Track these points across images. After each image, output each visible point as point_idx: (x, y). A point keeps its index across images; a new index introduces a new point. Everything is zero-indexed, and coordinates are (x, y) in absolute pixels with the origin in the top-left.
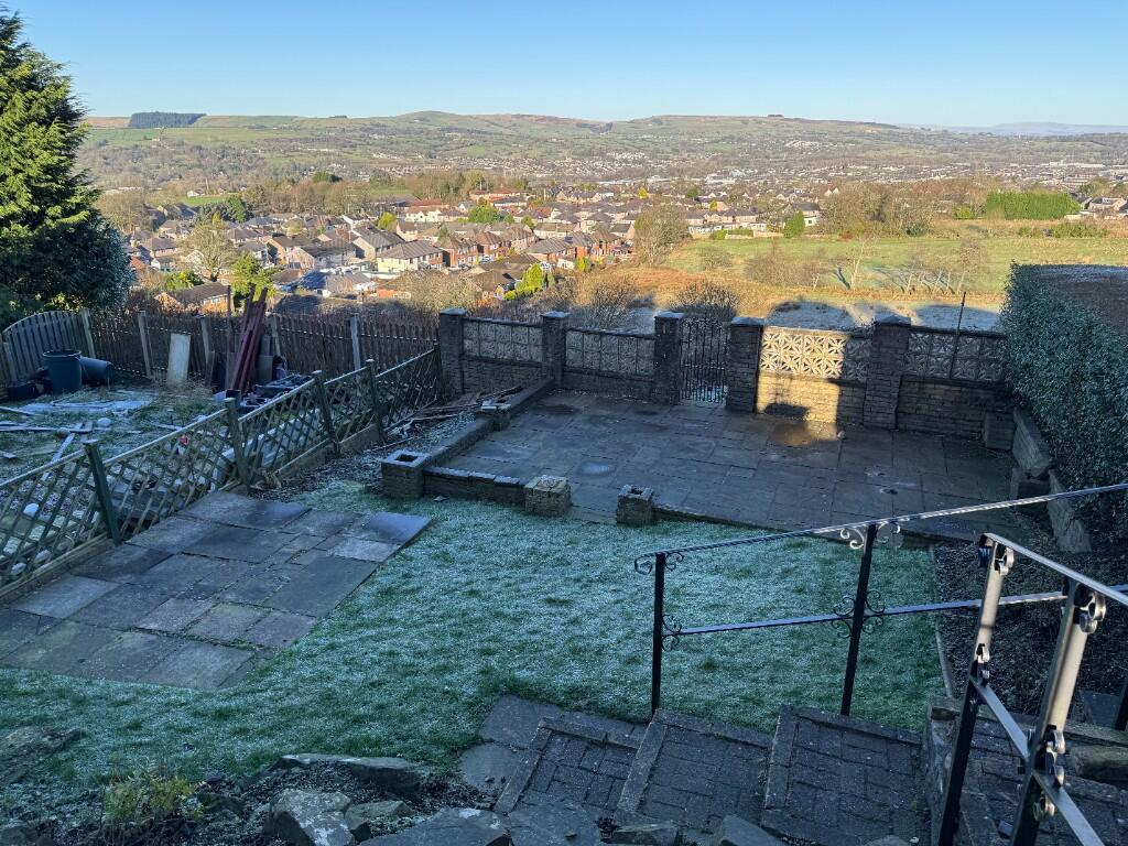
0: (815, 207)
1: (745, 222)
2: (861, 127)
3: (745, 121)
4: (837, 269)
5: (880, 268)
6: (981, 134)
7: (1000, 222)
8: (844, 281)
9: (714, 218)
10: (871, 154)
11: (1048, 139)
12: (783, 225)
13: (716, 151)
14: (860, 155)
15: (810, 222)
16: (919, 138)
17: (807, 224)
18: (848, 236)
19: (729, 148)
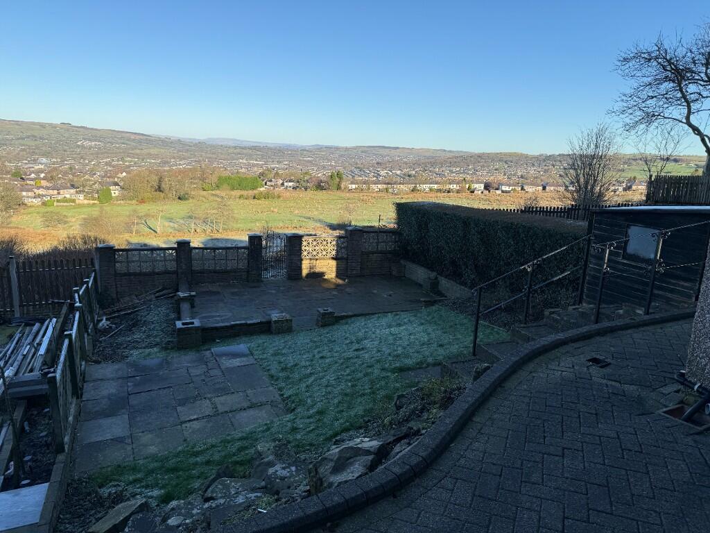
0: (116, 184)
1: (68, 194)
2: (128, 135)
3: (42, 126)
4: (143, 222)
5: (171, 220)
6: (199, 143)
7: (228, 192)
8: (151, 229)
9: (41, 192)
10: (138, 151)
11: (235, 148)
12: (96, 196)
13: (23, 145)
14: (130, 152)
15: (115, 193)
16: (164, 142)
17: (113, 195)
18: (142, 201)
19: (32, 143)
